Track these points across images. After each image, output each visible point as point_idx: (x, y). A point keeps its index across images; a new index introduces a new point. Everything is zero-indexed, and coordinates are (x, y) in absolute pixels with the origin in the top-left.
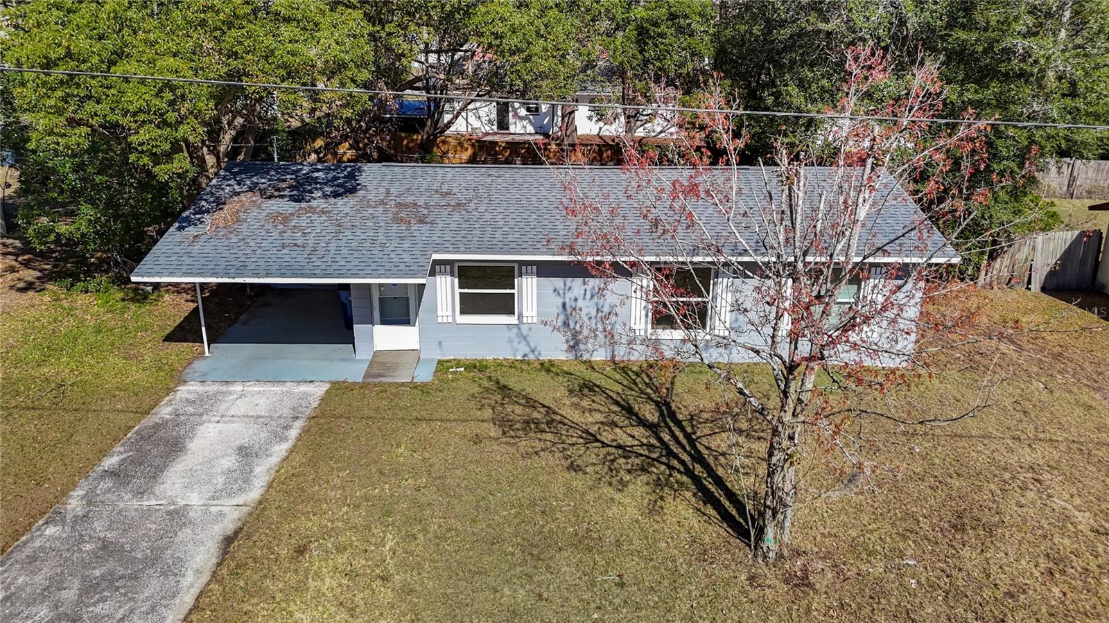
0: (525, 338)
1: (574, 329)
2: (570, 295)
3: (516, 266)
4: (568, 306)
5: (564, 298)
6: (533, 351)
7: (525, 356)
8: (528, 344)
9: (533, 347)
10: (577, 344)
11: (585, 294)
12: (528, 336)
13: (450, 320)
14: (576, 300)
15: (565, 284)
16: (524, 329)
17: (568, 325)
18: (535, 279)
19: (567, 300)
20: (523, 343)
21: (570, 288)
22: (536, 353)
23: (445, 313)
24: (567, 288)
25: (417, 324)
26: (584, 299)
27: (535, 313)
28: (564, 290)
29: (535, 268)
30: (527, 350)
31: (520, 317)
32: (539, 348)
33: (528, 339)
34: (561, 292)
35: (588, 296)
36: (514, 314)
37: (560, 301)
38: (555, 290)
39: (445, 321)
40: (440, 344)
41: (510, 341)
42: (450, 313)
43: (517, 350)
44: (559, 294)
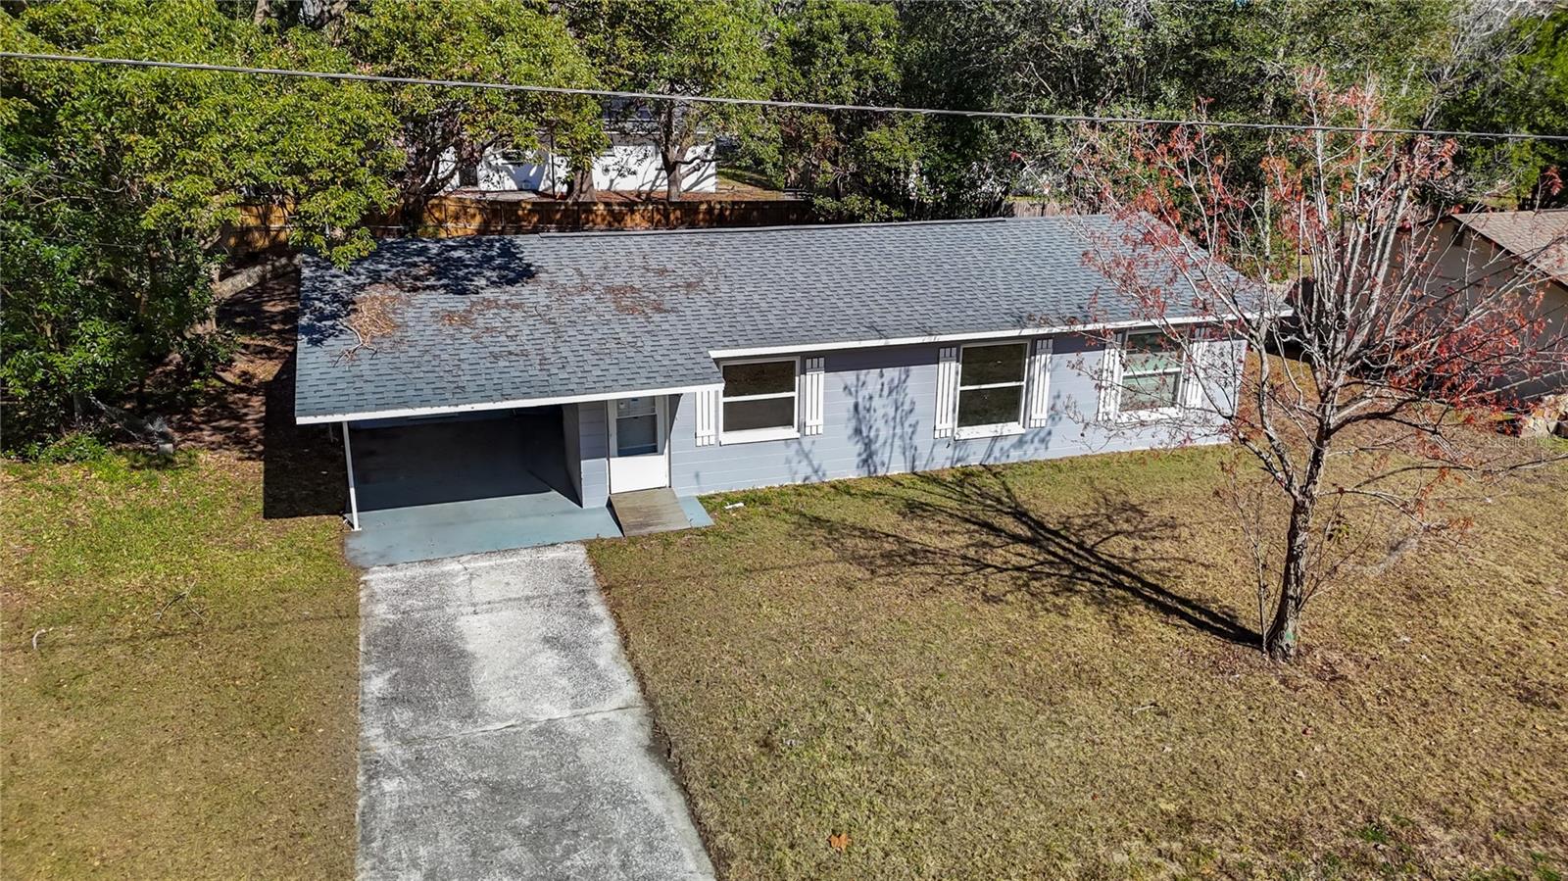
0: (807, 456)
1: (868, 437)
2: (864, 393)
3: (797, 360)
4: (861, 407)
5: (857, 397)
6: (816, 472)
7: (806, 479)
8: (810, 463)
9: (816, 466)
10: (870, 456)
11: (882, 390)
12: (810, 451)
13: (713, 441)
14: (871, 398)
15: (858, 379)
16: (806, 444)
17: (861, 432)
18: (822, 375)
19: (860, 400)
20: (805, 463)
21: (864, 383)
22: (820, 473)
23: (706, 432)
24: (860, 384)
25: (666, 451)
26: (881, 396)
27: (821, 421)
28: (857, 386)
29: (822, 360)
30: (809, 471)
31: (802, 427)
32: (824, 467)
33: (811, 456)
34: (853, 390)
35: (886, 392)
36: (792, 424)
37: (851, 401)
38: (845, 388)
39: (706, 442)
40: (697, 476)
41: (788, 461)
42: (713, 431)
43: (796, 473)
44: (851, 393)
